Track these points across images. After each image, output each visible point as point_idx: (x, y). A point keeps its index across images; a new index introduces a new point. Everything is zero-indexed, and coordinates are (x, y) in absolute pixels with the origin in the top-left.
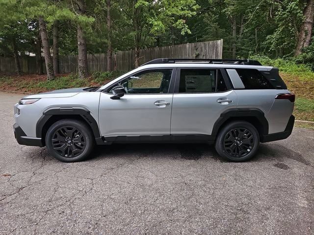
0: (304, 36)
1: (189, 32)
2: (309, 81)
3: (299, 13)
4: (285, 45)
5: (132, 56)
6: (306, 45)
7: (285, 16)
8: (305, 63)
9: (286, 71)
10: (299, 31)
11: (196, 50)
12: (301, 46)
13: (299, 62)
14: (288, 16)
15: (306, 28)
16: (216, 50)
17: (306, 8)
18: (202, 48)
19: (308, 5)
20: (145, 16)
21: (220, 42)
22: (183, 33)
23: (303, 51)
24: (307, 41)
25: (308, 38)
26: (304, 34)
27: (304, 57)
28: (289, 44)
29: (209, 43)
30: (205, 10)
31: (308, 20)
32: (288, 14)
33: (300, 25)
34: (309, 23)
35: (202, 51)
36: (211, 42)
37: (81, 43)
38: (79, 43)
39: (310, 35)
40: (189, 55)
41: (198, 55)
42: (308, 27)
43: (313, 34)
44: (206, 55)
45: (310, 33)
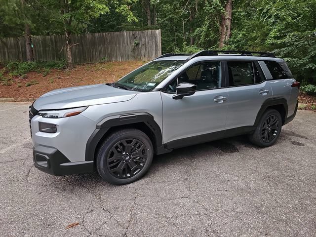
0: (225, 30)
1: (136, 19)
3: (222, 9)
4: (212, 37)
5: (56, 42)
6: (227, 38)
7: (211, 11)
11: (135, 38)
12: (224, 39)
14: (214, 11)
16: (155, 40)
17: (226, 5)
18: (140, 37)
19: (227, 3)
21: (158, 32)
22: (130, 20)
23: (226, 43)
24: (228, 34)
25: (229, 32)
27: (229, 49)
29: (147, 33)
31: (228, 16)
32: (214, 9)
33: (222, 19)
34: (229, 19)
35: (141, 39)
36: (149, 31)
39: (229, 30)
40: (127, 44)
41: (137, 45)
42: (228, 23)
43: (231, 29)
44: (145, 44)
45: (229, 27)
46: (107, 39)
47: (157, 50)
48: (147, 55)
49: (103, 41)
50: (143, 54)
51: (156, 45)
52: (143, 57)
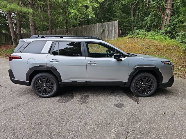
0: (166, 17)
1: (94, 16)
2: (167, 46)
3: (163, 3)
4: (155, 23)
6: (167, 23)
7: (154, 5)
8: (166, 34)
9: (154, 39)
10: (163, 15)
11: (103, 27)
12: (165, 24)
13: (163, 33)
14: (156, 5)
15: (167, 12)
16: (114, 27)
18: (106, 26)
20: (67, 7)
21: (116, 22)
22: (90, 17)
23: (165, 26)
24: (168, 20)
25: (169, 18)
26: (166, 16)
27: (166, 30)
28: (158, 22)
29: (110, 23)
30: (112, 2)
31: (168, 7)
32: (156, 3)
33: (164, 10)
34: (169, 9)
35: (106, 27)
37: (31, 24)
38: (30, 25)
39: (170, 16)
40: (98, 31)
41: (103, 31)
42: (168, 12)
43: (171, 16)
44: (108, 30)
45: (169, 15)
46: (88, 29)
47: (115, 34)
48: (109, 36)
49: (86, 29)
50: (107, 36)
51: (115, 31)
52: (107, 38)
